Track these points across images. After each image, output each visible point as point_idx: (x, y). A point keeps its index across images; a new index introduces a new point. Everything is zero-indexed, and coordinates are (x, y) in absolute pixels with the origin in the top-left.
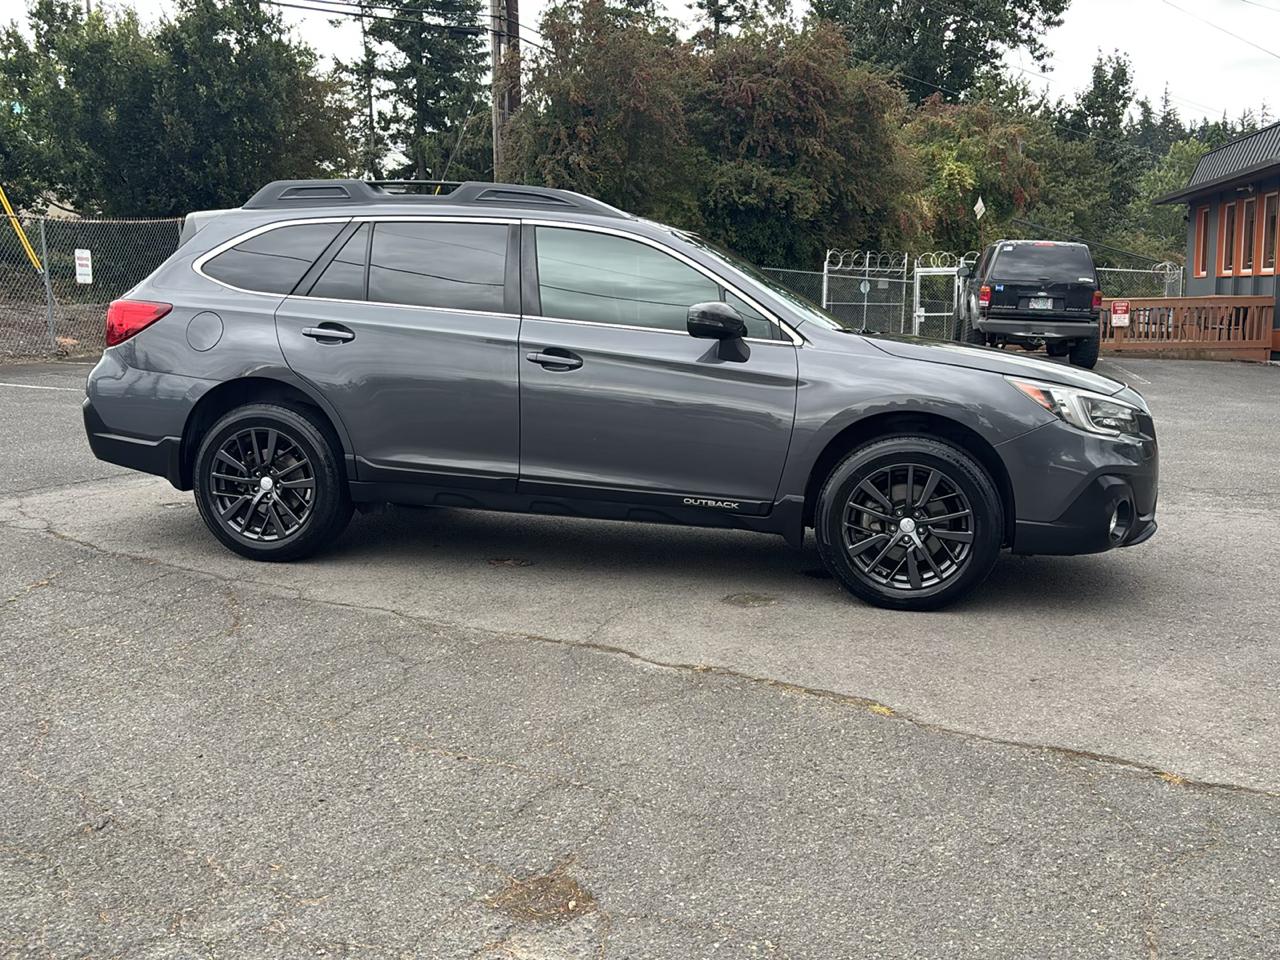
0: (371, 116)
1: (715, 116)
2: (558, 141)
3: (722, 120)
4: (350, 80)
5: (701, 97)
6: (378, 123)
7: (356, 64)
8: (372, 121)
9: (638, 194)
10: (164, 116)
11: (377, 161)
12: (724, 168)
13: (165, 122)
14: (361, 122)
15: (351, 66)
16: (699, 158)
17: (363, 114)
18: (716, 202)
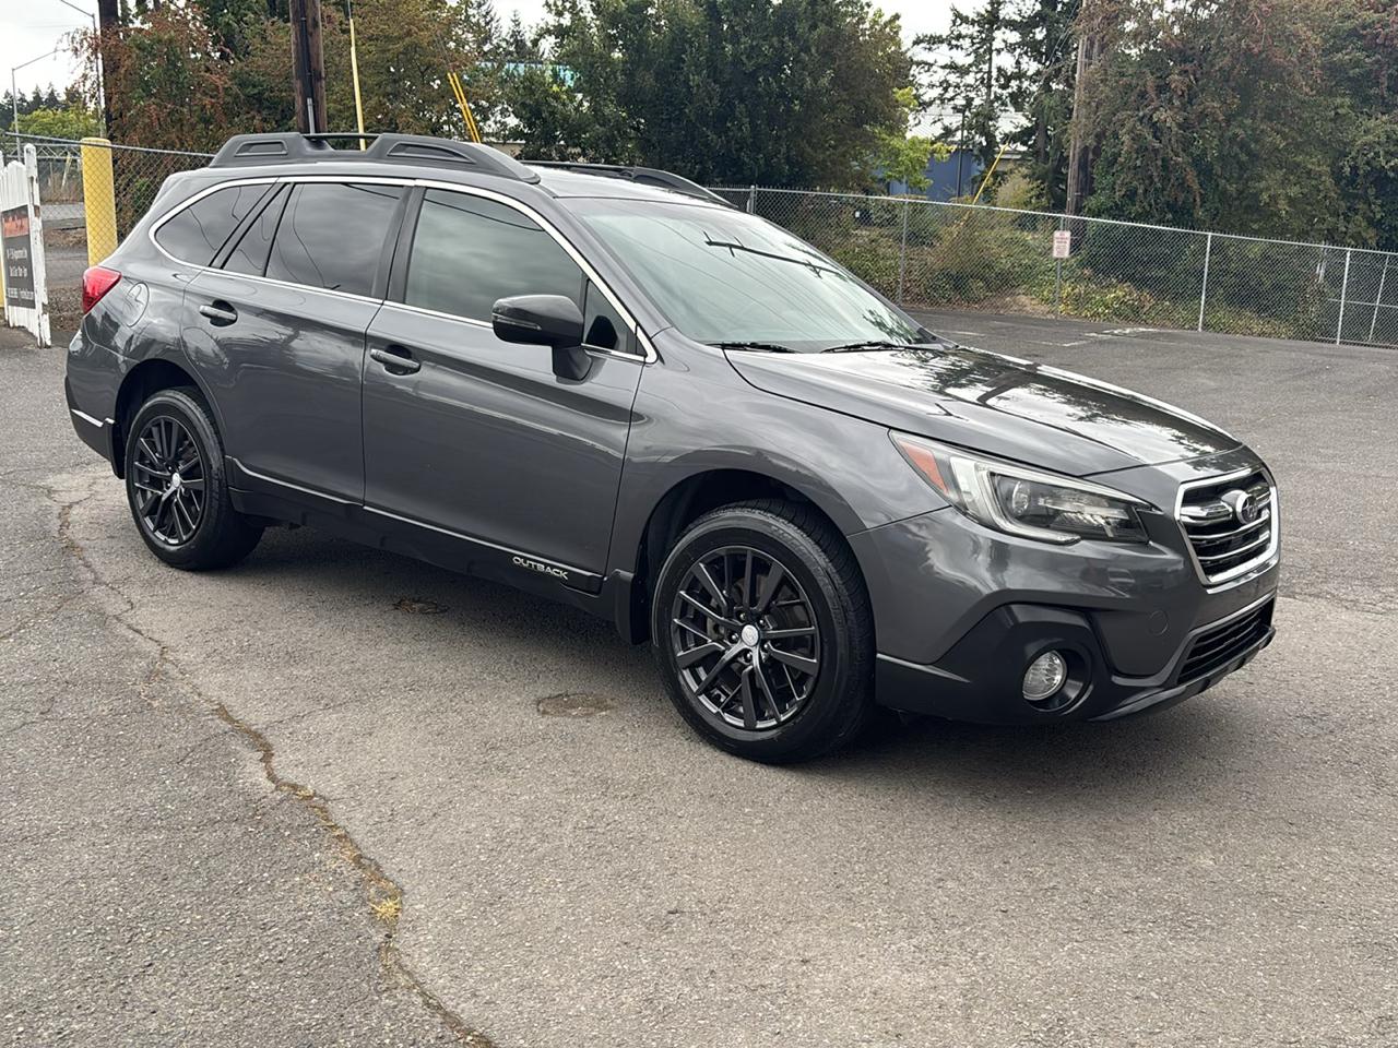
0: (990, 72)
1: (1368, 56)
2: (1143, 95)
3: (1377, 61)
4: (969, 33)
5: (1353, 33)
6: (997, 80)
7: (978, 14)
8: (990, 79)
9: (1244, 158)
10: (691, 77)
11: (991, 123)
12: (1372, 123)
13: (691, 83)
14: (977, 80)
15: (972, 16)
16: (1339, 111)
17: (981, 70)
18: (1354, 169)
